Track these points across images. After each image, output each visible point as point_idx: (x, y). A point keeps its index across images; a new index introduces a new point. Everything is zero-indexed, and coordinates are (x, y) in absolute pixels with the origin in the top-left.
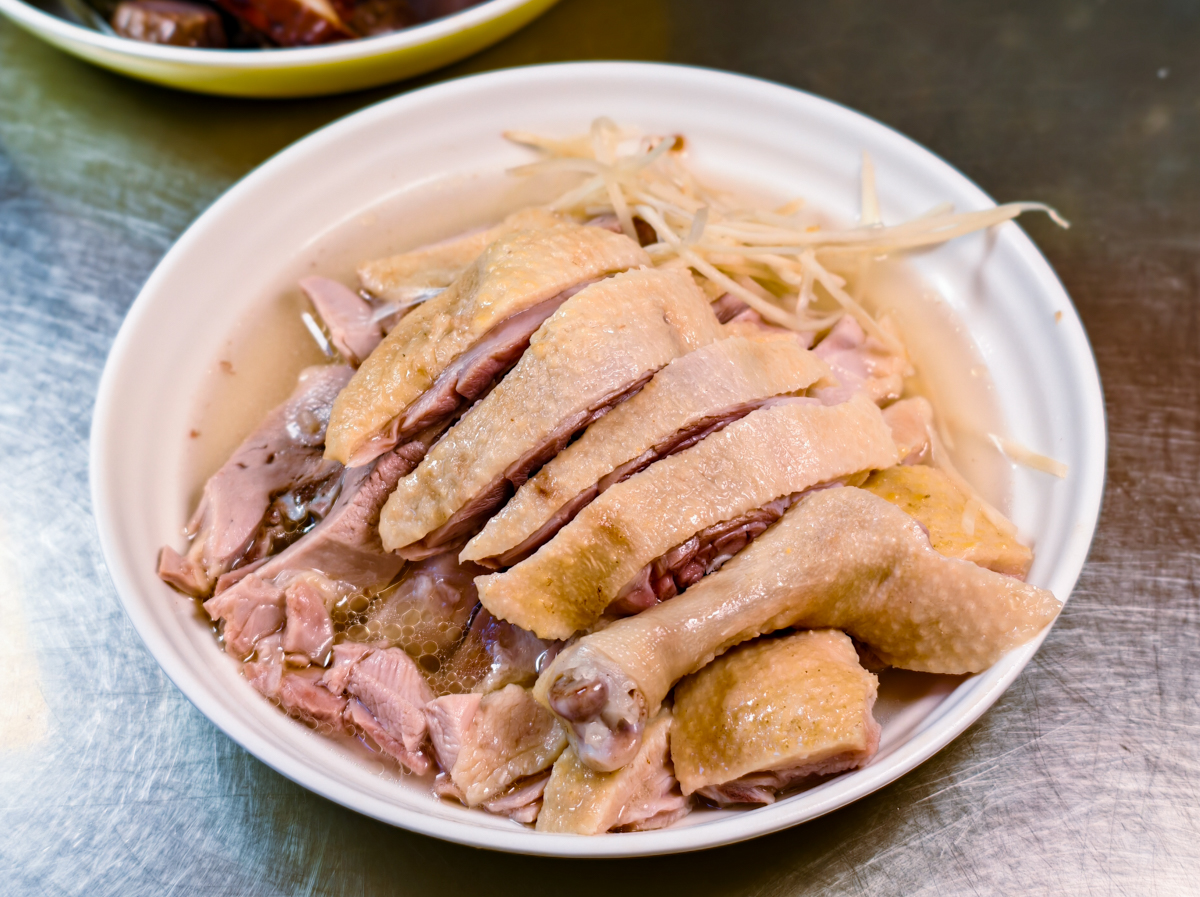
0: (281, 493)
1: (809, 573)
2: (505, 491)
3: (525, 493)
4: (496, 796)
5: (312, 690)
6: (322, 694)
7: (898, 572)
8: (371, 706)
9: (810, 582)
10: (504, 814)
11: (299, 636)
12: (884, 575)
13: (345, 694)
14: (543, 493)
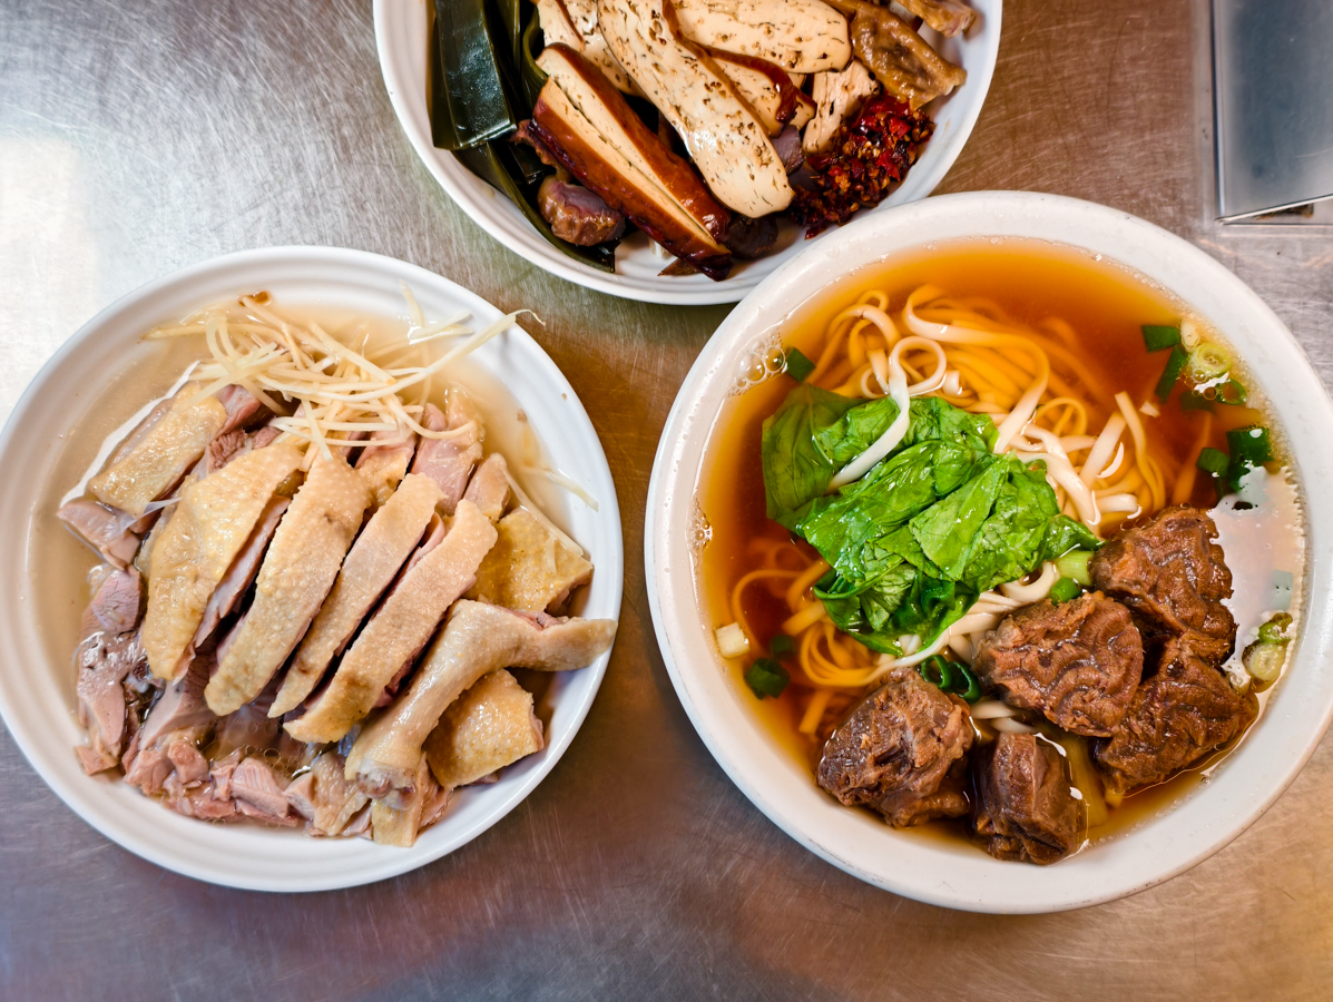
0: (124, 679)
1: (476, 663)
2: (281, 675)
3: (293, 674)
4: (346, 826)
5: (212, 804)
6: (219, 805)
7: (524, 647)
8: (249, 802)
9: (477, 667)
10: (353, 835)
11: (187, 773)
12: (517, 649)
13: (232, 799)
14: (305, 672)
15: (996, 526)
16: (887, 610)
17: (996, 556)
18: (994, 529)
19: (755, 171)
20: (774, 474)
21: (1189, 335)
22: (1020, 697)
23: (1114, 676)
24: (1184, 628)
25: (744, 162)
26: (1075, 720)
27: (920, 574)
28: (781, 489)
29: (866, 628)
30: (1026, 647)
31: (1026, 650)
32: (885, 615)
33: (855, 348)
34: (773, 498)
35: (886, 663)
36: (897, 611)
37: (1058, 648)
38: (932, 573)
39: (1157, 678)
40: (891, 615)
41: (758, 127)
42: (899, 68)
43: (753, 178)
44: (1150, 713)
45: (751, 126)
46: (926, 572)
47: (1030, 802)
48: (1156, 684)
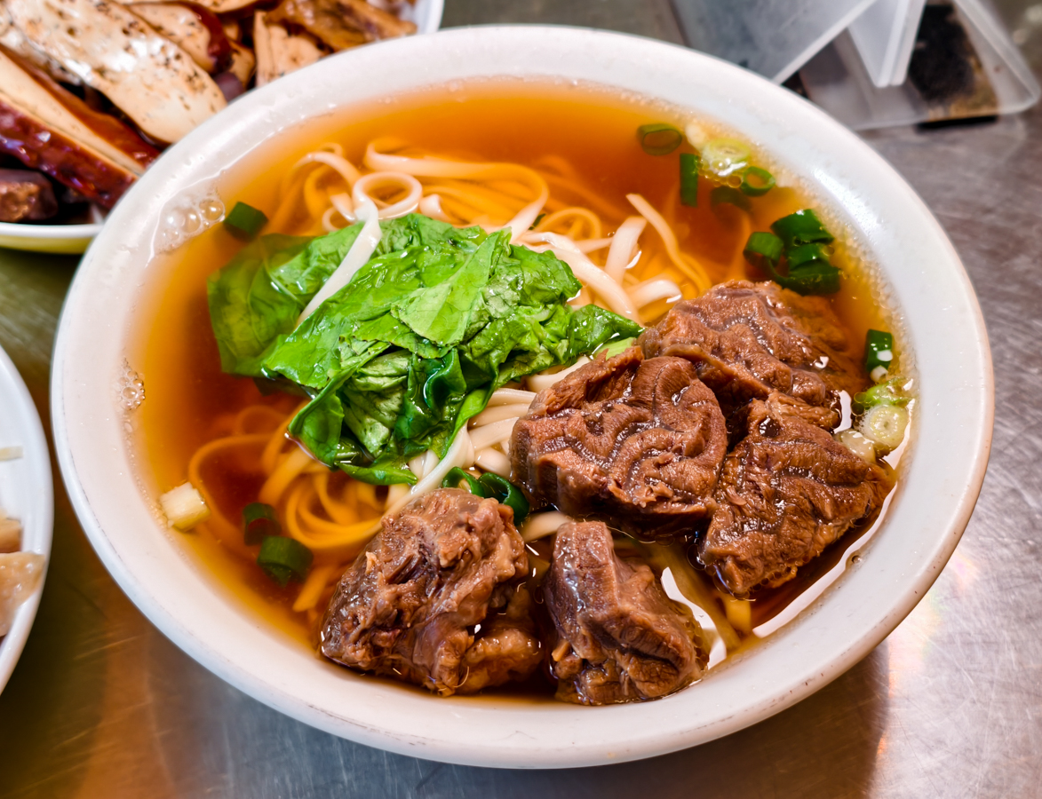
15: (500, 290)
16: (384, 423)
17: (507, 325)
18: (498, 294)
19: (189, 100)
20: (227, 326)
21: (695, 135)
22: (572, 473)
23: (689, 434)
24: (769, 389)
25: (175, 95)
26: (652, 491)
27: (414, 358)
28: (237, 338)
29: (363, 459)
30: (567, 411)
31: (566, 415)
32: (382, 431)
33: (313, 200)
34: (227, 349)
35: (398, 498)
36: (397, 420)
37: (609, 410)
38: (430, 354)
39: (749, 439)
40: (392, 430)
41: (185, 57)
42: (346, 27)
43: (187, 107)
44: (753, 481)
45: (178, 57)
46: (422, 354)
47: (611, 589)
48: (749, 448)
